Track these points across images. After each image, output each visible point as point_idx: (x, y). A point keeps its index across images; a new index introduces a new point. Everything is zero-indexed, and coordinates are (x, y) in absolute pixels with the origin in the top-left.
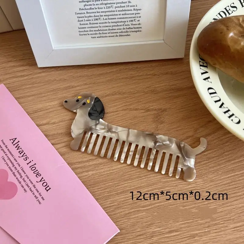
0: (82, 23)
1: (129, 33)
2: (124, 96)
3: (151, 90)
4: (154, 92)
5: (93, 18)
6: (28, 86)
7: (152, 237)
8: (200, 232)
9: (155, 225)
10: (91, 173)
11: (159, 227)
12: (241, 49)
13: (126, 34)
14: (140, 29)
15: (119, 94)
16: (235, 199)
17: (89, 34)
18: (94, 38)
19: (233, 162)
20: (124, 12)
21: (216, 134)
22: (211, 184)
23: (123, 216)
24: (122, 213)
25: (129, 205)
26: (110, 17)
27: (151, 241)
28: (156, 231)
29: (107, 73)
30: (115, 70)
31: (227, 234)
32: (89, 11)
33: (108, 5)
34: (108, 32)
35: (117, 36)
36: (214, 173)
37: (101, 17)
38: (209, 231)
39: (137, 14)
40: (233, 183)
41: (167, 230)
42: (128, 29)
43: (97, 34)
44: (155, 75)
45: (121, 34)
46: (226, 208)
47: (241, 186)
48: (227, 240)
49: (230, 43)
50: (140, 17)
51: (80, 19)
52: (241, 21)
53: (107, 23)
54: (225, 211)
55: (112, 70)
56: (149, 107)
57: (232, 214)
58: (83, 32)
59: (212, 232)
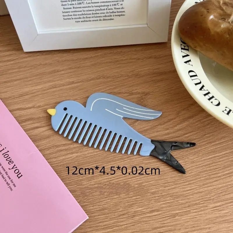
0: (65, 7)
1: (112, 18)
2: (108, 80)
4: (137, 76)
5: (76, 2)
6: (14, 71)
7: (134, 216)
8: (180, 211)
9: (136, 205)
10: (75, 155)
11: (141, 207)
12: (221, 31)
13: (110, 18)
14: (123, 13)
15: (103, 78)
16: (215, 179)
17: (73, 19)
18: (78, 22)
19: (213, 144)
21: (197, 117)
22: (193, 165)
23: (106, 197)
26: (93, 1)
27: (133, 220)
28: (137, 211)
29: (92, 57)
30: (100, 54)
31: (207, 214)
34: (91, 16)
35: (101, 20)
36: (194, 154)
37: (84, 1)
40: (214, 164)
41: (149, 210)
42: (112, 13)
44: (139, 59)
45: (105, 18)
47: (221, 167)
48: (207, 219)
49: (210, 25)
50: (123, 1)
51: (64, 3)
52: (221, 4)
53: (90, 7)
54: (205, 191)
55: (97, 55)
56: (132, 91)
57: (212, 194)
58: (67, 16)
59: (192, 211)
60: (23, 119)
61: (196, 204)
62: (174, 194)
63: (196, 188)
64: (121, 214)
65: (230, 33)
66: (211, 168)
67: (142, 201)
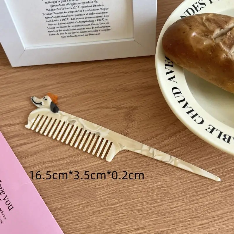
0: (50, 23)
1: (98, 32)
2: (96, 94)
3: (123, 88)
4: (125, 90)
5: (61, 18)
8: (166, 229)
11: (127, 225)
13: (95, 33)
14: (109, 28)
15: (91, 92)
16: (201, 196)
17: (59, 34)
18: (64, 37)
19: (201, 159)
20: (91, 12)
22: (179, 181)
23: (92, 214)
24: (91, 211)
25: (98, 203)
26: (78, 17)
28: (123, 228)
29: (80, 71)
30: (87, 68)
31: (192, 231)
32: (56, 11)
33: (74, 6)
34: (77, 31)
35: (87, 35)
37: (69, 17)
38: (175, 229)
39: (105, 13)
41: (135, 227)
42: (97, 28)
43: (67, 33)
44: (127, 73)
45: (90, 33)
46: (192, 206)
47: (209, 183)
49: (192, 43)
50: (108, 16)
51: (48, 20)
52: (204, 20)
53: (75, 22)
55: (85, 69)
56: (120, 105)
57: (199, 211)
58: (52, 31)
59: (178, 229)
60: (10, 135)
61: (182, 222)
62: (160, 212)
63: (182, 205)
64: (106, 232)
65: (212, 50)
66: (198, 184)
67: (128, 219)
